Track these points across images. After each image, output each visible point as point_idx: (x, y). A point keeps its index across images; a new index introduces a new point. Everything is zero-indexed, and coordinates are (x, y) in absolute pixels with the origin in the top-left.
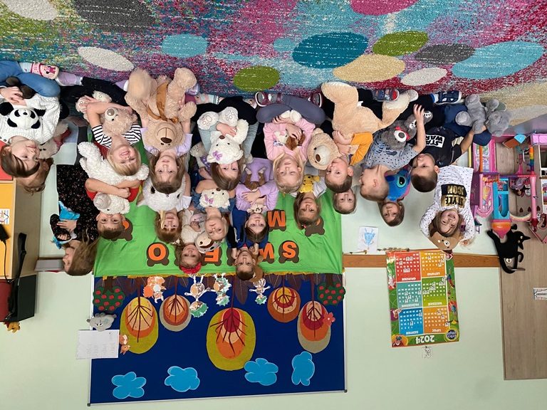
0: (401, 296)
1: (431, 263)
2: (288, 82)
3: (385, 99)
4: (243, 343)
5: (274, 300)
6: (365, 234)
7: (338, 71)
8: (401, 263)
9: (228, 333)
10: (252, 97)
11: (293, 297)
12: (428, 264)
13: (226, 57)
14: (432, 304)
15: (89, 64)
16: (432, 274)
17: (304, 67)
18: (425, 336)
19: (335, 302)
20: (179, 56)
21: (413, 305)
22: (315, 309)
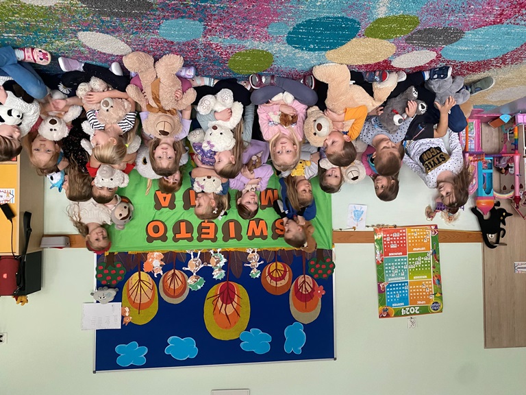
0: (388, 270)
1: (418, 239)
2: (281, 65)
3: (376, 81)
5: (267, 274)
6: (354, 212)
7: (330, 54)
8: (388, 239)
9: (224, 305)
10: (246, 79)
11: (285, 271)
12: (415, 239)
13: (221, 41)
14: (417, 277)
15: (88, 48)
16: (418, 249)
17: (297, 51)
18: (410, 307)
19: (325, 276)
20: (176, 40)
21: (399, 278)
22: (307, 282)
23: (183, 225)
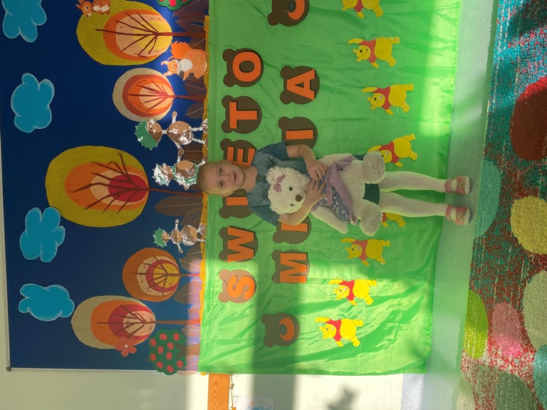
4: (90, 206)
5: (159, 258)
9: (107, 182)
19: (153, 358)
22: (143, 326)
23: (252, 115)
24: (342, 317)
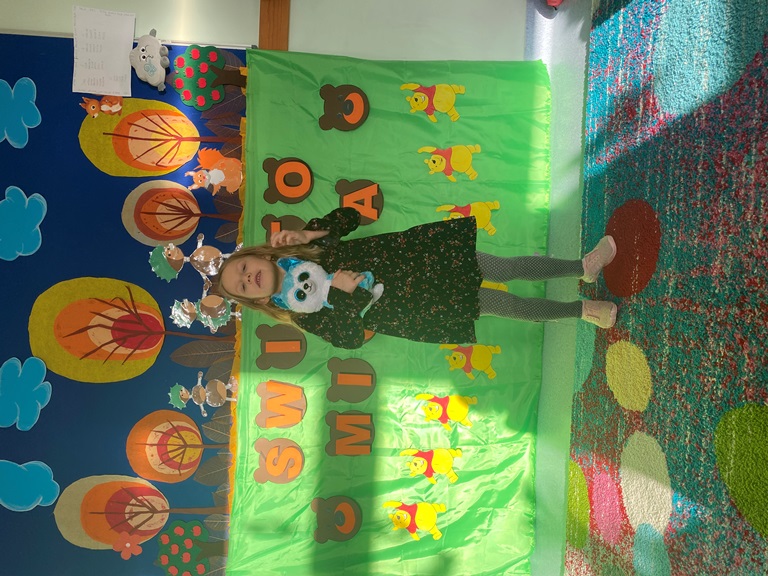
4: (87, 355)
5: (175, 424)
9: (110, 323)
11: (179, 466)
22: (151, 517)
24: (418, 501)
